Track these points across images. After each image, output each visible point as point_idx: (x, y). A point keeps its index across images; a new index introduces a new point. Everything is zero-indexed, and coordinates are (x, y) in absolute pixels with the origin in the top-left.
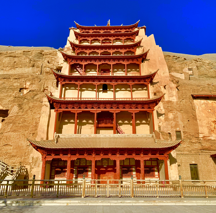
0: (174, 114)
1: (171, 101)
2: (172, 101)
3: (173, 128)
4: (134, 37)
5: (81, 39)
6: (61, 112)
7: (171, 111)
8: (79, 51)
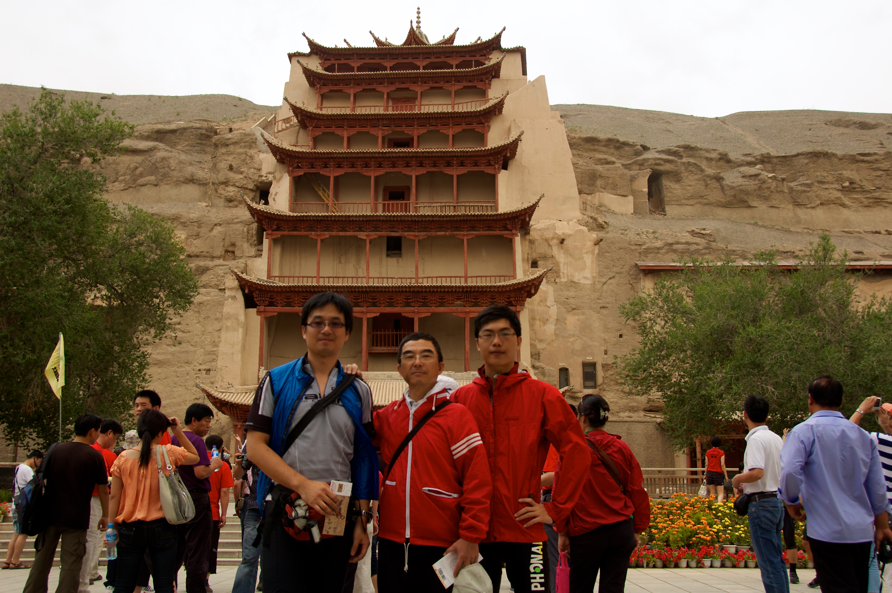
0: (582, 317)
1: (575, 282)
2: (581, 282)
3: (575, 354)
4: (487, 81)
5: (326, 90)
6: (273, 314)
7: (574, 309)
8: (318, 133)
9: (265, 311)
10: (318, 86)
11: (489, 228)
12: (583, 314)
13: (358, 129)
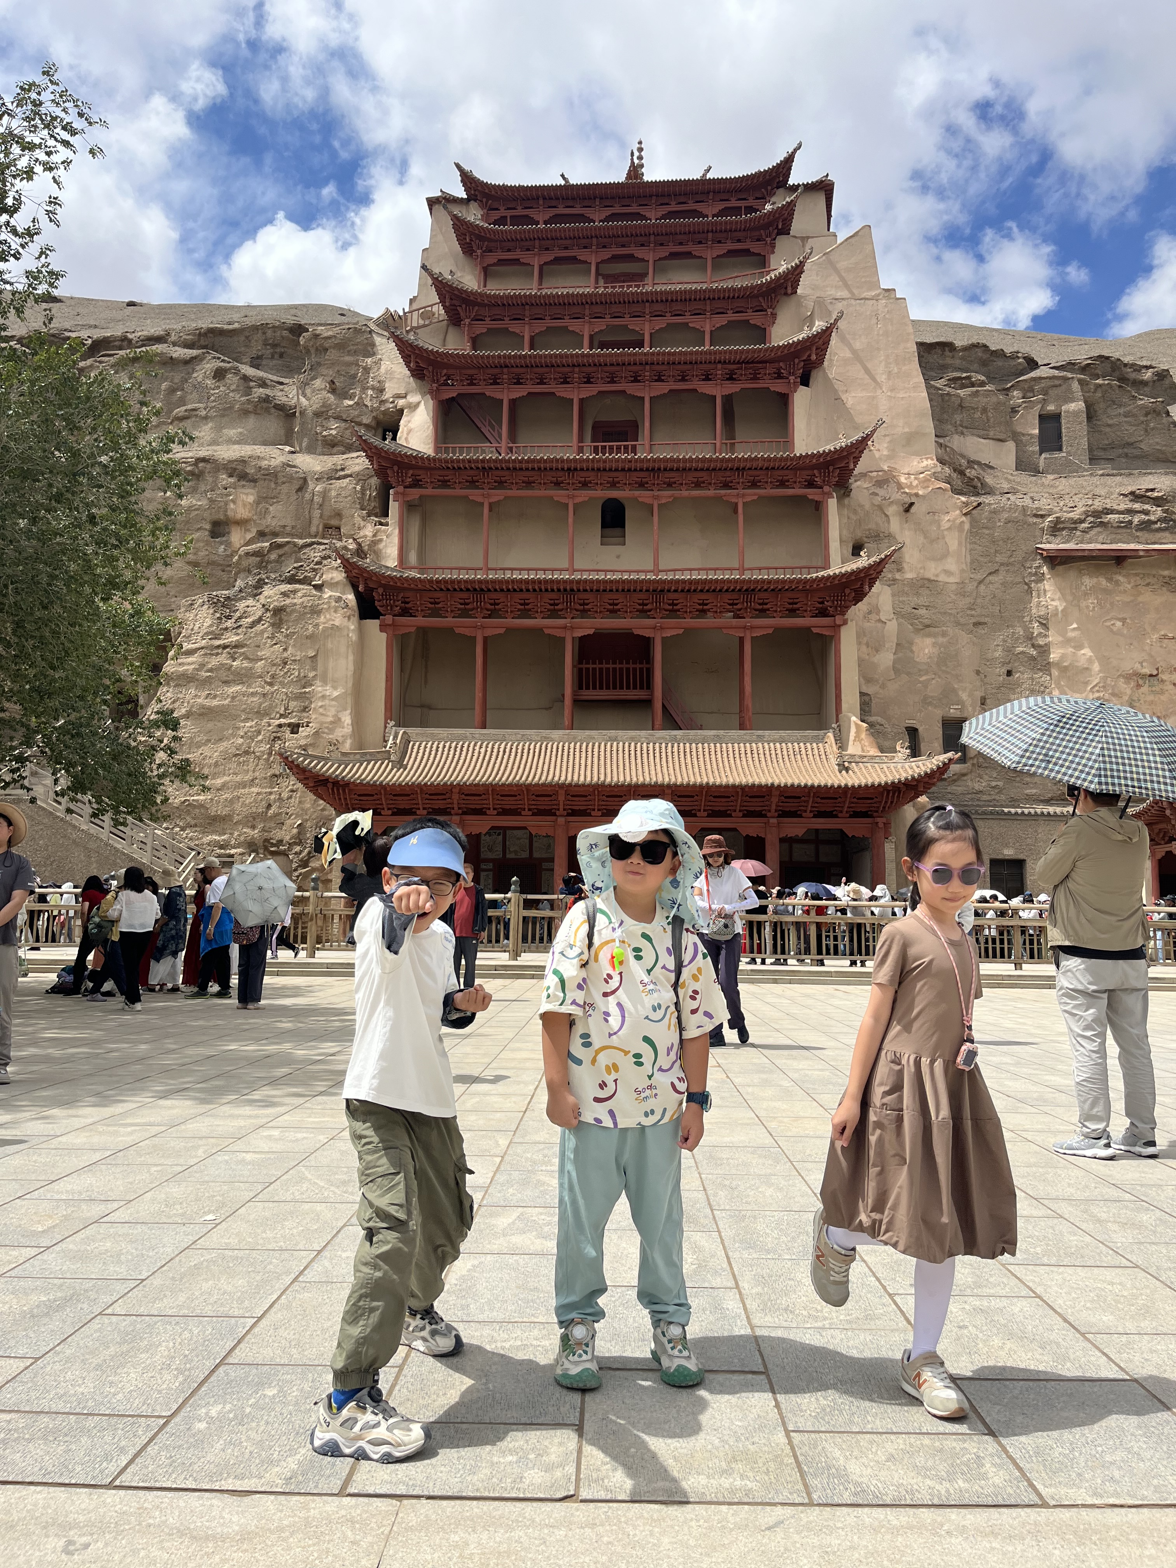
0: (941, 640)
1: (929, 580)
2: (940, 579)
3: (930, 704)
4: (768, 239)
5: (492, 258)
6: (407, 630)
7: (928, 626)
8: (480, 328)
9: (393, 625)
10: (479, 251)
11: (782, 484)
12: (944, 634)
13: (549, 323)
